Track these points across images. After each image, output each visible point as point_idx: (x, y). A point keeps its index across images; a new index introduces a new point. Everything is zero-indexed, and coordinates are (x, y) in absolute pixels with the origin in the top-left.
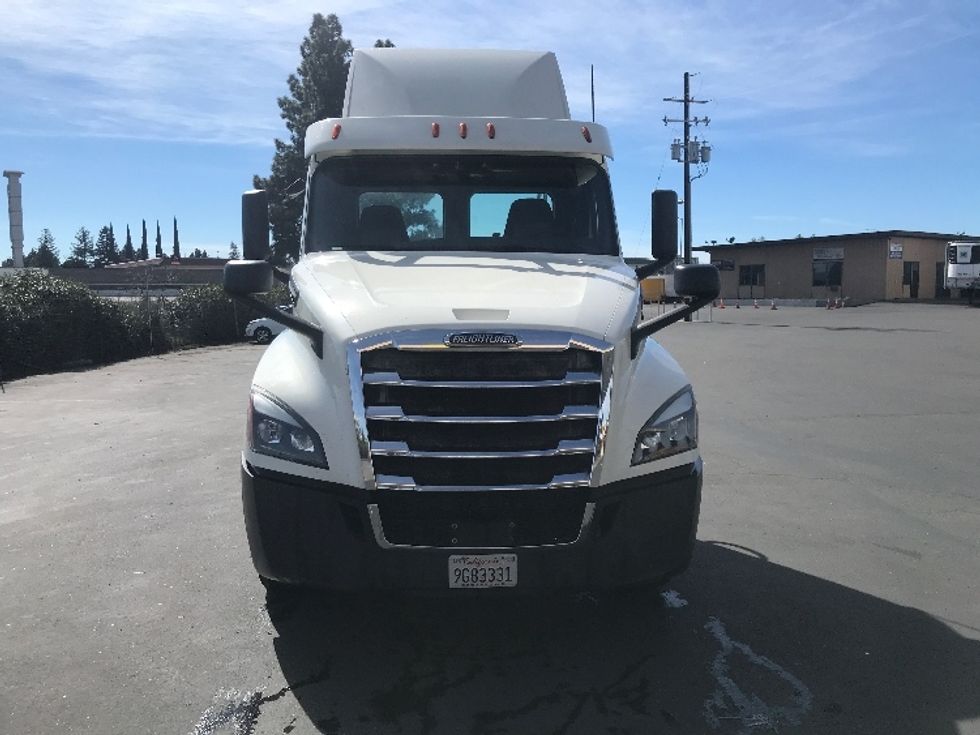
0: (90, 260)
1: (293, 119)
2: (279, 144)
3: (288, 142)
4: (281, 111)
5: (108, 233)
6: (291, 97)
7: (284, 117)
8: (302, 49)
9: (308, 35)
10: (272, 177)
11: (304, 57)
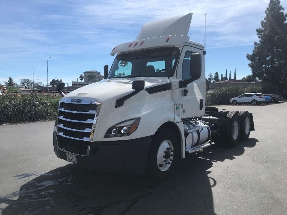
0: (212, 81)
1: (261, 35)
2: (255, 43)
3: (258, 42)
4: (257, 33)
5: (217, 74)
6: (261, 28)
7: (258, 34)
8: (266, 12)
9: (268, 6)
10: (252, 54)
11: (266, 14)
